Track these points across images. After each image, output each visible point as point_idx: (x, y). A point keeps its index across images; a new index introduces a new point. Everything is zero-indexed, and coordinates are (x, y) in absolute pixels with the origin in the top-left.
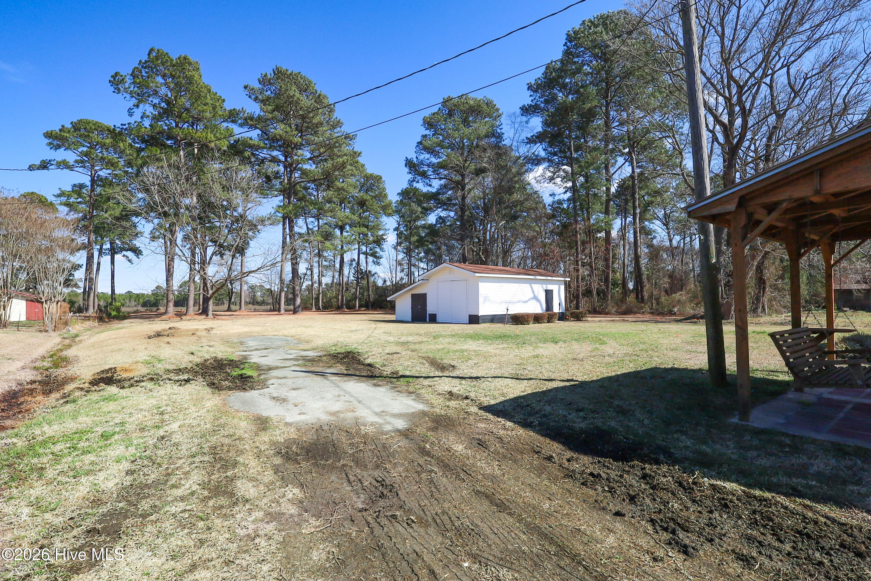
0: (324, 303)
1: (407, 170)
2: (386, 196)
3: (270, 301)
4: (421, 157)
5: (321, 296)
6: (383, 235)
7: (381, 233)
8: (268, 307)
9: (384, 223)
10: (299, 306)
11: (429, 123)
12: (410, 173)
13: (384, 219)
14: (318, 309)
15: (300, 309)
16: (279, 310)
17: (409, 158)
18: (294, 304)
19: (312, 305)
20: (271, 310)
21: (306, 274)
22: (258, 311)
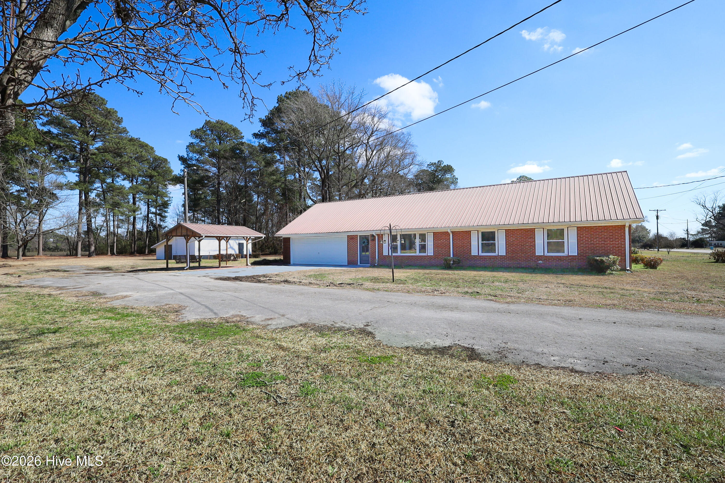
0: (119, 249)
1: (180, 162)
2: (171, 171)
3: (67, 247)
4: (191, 155)
5: (115, 244)
6: (167, 201)
7: (166, 199)
8: (65, 253)
9: (169, 192)
10: (93, 252)
11: (196, 134)
12: (183, 164)
13: (171, 188)
14: (113, 254)
15: (94, 254)
16: (76, 255)
17: (181, 155)
18: (89, 251)
19: (108, 250)
20: (67, 255)
21: (103, 226)
22: (55, 256)
